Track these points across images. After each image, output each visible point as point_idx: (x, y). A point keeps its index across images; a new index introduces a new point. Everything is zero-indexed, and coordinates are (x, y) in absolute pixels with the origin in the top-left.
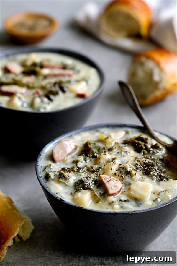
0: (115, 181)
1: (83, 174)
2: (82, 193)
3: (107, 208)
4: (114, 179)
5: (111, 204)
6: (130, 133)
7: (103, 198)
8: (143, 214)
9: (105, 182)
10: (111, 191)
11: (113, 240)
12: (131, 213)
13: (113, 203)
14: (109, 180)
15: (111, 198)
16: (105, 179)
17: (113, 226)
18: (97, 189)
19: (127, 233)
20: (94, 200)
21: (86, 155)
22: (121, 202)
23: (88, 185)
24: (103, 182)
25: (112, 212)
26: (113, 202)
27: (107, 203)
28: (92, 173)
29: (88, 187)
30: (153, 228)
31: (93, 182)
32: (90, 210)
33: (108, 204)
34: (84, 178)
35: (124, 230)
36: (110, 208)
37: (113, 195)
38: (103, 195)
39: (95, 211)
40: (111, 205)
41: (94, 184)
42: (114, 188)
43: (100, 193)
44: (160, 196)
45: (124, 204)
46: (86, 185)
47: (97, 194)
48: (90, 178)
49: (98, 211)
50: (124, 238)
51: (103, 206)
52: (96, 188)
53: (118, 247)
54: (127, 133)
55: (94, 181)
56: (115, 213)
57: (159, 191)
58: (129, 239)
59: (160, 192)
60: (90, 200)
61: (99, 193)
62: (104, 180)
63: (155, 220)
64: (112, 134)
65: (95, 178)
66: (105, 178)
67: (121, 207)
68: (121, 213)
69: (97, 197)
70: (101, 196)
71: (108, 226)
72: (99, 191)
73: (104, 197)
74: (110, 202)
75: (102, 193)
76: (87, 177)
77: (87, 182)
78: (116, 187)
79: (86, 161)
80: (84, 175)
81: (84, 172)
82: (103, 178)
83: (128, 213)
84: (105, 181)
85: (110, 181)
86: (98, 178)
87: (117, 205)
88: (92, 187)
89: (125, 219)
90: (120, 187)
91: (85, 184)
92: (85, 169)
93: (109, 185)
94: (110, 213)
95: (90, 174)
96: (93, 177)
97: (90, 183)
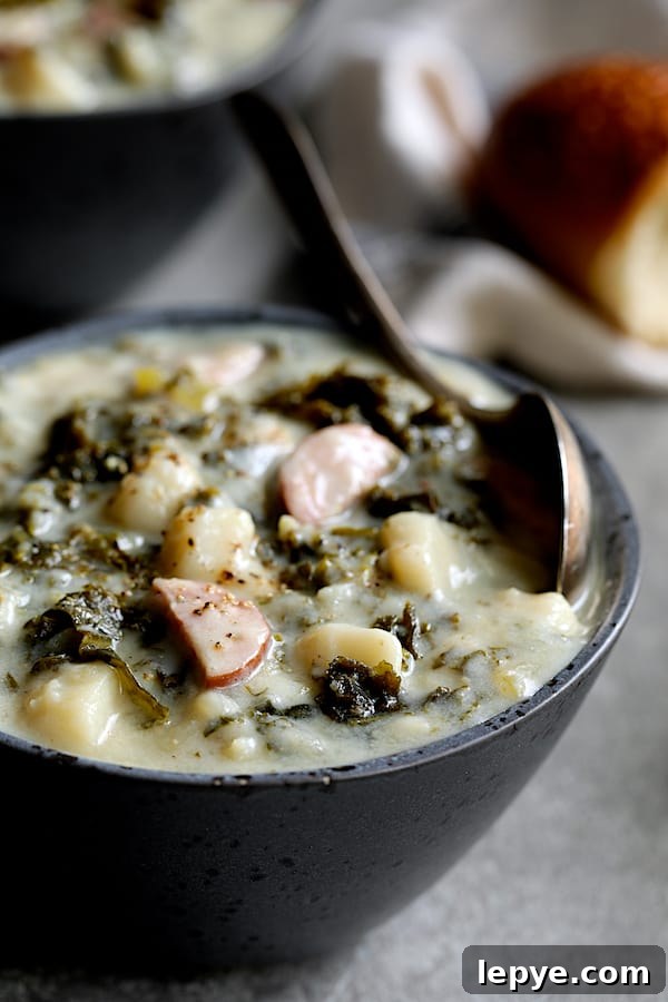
0: (233, 611)
1: (66, 577)
2: (70, 682)
3: (197, 755)
4: (228, 599)
5: (216, 730)
6: (288, 355)
7: (175, 698)
8: (387, 779)
9: (180, 617)
10: (215, 665)
11: (232, 911)
12: (326, 780)
13: (227, 727)
14: (200, 604)
15: (217, 703)
16: (178, 599)
17: (236, 844)
18: (143, 655)
19: (305, 873)
20: (129, 714)
21: (67, 474)
22: (271, 718)
23: (95, 637)
24: (173, 615)
25: (228, 780)
26: (225, 721)
27: (194, 727)
28: (111, 572)
29: (98, 645)
30: (430, 842)
31: (121, 618)
32: (115, 770)
33: (199, 734)
34: (71, 602)
35: (288, 862)
36: (212, 753)
37: (222, 682)
38: (172, 685)
39: (142, 775)
40: (218, 738)
41: (125, 625)
42: (227, 644)
43: (160, 677)
44: (467, 675)
45: (284, 727)
46: (85, 639)
47: (146, 681)
48: (104, 596)
49: (159, 778)
50: (288, 897)
51: (176, 742)
52: (135, 646)
53: (254, 939)
54: (271, 352)
55: (122, 613)
56: (243, 782)
57: (462, 656)
58: (313, 901)
59: (466, 659)
60: (110, 715)
61: (151, 676)
62: (174, 606)
63: (443, 805)
64: (200, 365)
65: (129, 593)
66: (178, 592)
67: (269, 746)
68: (273, 780)
69: (149, 699)
70: (164, 692)
71: (209, 845)
72: (155, 665)
73: (180, 693)
74: (210, 721)
75: (166, 671)
76: (86, 595)
77: (88, 622)
78: (239, 639)
79: (65, 502)
80: (72, 583)
81: (72, 568)
82: (170, 597)
83: (311, 779)
84: (180, 610)
85: (207, 612)
86: (141, 595)
87: (248, 736)
88: (114, 646)
89: (294, 809)
90: (261, 640)
91: (82, 634)
92: (71, 551)
93: (203, 634)
94: (218, 783)
95: (102, 574)
96: (118, 589)
97: (102, 624)
